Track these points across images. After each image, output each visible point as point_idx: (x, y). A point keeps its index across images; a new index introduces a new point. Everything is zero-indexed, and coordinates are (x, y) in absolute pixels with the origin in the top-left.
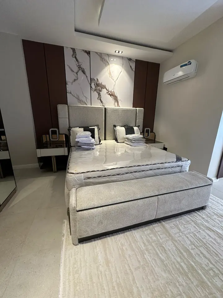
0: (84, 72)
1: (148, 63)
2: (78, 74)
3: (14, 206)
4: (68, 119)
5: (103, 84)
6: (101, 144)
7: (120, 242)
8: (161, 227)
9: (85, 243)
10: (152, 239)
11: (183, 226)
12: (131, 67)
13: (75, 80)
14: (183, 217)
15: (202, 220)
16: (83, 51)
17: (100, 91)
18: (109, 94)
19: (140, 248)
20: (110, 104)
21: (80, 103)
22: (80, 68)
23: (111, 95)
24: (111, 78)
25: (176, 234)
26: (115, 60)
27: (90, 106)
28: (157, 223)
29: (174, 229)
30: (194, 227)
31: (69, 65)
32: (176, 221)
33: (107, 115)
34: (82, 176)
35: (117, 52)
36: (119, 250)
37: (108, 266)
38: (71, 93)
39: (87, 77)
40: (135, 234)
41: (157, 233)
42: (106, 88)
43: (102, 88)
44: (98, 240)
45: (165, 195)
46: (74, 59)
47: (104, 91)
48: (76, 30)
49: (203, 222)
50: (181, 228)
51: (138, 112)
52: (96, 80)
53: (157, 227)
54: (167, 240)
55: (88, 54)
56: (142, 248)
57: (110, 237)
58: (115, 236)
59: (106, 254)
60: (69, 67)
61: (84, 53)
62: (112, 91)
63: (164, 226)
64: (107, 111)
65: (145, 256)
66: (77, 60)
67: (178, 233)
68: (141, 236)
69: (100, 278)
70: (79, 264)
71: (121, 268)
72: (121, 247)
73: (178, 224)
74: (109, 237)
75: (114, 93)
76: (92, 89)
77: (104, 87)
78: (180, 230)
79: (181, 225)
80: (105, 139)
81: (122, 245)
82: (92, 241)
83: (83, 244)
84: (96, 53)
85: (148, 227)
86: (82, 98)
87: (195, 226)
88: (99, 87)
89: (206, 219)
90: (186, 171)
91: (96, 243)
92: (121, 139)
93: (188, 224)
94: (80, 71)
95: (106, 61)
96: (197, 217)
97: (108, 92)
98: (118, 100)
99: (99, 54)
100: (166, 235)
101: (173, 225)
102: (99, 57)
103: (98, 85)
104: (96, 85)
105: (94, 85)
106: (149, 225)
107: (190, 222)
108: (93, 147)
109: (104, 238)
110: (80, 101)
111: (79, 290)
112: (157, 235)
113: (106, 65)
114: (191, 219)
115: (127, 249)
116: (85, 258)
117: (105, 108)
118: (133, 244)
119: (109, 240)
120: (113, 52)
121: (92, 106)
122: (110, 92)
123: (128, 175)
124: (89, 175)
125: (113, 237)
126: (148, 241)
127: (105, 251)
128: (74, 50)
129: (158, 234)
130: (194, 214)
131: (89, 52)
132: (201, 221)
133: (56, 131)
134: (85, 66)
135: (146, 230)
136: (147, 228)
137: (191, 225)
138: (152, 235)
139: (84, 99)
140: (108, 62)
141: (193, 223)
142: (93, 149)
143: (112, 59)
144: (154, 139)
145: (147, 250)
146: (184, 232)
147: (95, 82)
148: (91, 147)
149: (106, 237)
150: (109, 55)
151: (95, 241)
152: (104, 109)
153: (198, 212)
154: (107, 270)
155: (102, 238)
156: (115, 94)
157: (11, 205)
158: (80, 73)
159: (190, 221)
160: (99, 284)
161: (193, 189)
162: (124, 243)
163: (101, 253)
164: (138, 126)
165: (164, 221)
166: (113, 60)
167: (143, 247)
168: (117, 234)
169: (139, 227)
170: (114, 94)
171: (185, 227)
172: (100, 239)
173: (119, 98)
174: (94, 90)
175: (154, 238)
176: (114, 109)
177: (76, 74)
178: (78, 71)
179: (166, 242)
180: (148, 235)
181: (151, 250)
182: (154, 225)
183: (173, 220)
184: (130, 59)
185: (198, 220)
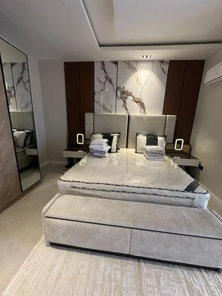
0: (111, 82)
1: (186, 61)
2: (105, 84)
3: (33, 194)
4: (92, 126)
5: (129, 91)
6: (118, 152)
7: (82, 262)
8: (135, 268)
9: (55, 248)
10: (115, 277)
11: (166, 281)
12: (163, 69)
13: (102, 90)
14: (175, 269)
15: (204, 288)
16: (111, 62)
17: (126, 98)
18: (135, 101)
19: (96, 280)
20: (135, 111)
21: (106, 111)
22: (108, 78)
23: (137, 102)
24: (139, 84)
25: (149, 286)
26: (146, 65)
27: (115, 114)
28: (135, 261)
29: (151, 279)
30: (184, 291)
31: (97, 77)
32: (161, 269)
33: (131, 122)
34: (68, 184)
35: (145, 56)
36: (75, 270)
37: (57, 281)
38: (98, 102)
39: (113, 86)
40: (101, 261)
41: (127, 272)
42: (132, 95)
43: (128, 95)
44: (66, 250)
45: (143, 231)
46: (103, 71)
47: (130, 98)
48: (100, 46)
49: (203, 291)
50: (161, 283)
51: (168, 119)
52: (122, 88)
53: (131, 265)
54: (133, 287)
55: (116, 65)
56: (98, 282)
57: (77, 253)
58: (82, 253)
59: (63, 268)
60: (98, 79)
61: (112, 64)
62: (139, 97)
63: (140, 269)
64: (130, 118)
65: (95, 292)
66: (105, 72)
67: (153, 286)
68: (106, 267)
69: (44, 289)
70: (38, 265)
71: (65, 291)
72: (79, 269)
73: (162, 275)
74: (77, 251)
75: (141, 99)
76: (117, 97)
77: (130, 94)
78: (159, 284)
79: (165, 278)
80: (127, 147)
81: (82, 267)
82: (60, 249)
83: (53, 247)
84: (124, 61)
85: (121, 260)
86: (107, 106)
87: (186, 289)
88: (125, 95)
89: (212, 289)
90: (201, 207)
91: (63, 252)
92: (140, 149)
93: (176, 282)
94: (108, 81)
95: (133, 68)
96: (198, 280)
97: (135, 99)
98: (146, 108)
99: (126, 62)
100: (136, 281)
101: (153, 272)
102: (126, 66)
103: (123, 93)
104: (122, 93)
105: (120, 93)
106: (123, 258)
107: (181, 280)
108: (104, 155)
109: (72, 250)
110: (105, 109)
111: (23, 288)
112: (125, 275)
113: (133, 72)
114: (185, 277)
115: (83, 274)
116: (46, 262)
117: (129, 116)
118: (92, 272)
119: (75, 254)
120: (140, 58)
121: (117, 114)
122: (136, 99)
123: (113, 193)
124: (75, 184)
125: (79, 254)
126: (110, 276)
127: (64, 264)
128: (103, 63)
129: (127, 275)
130: (197, 272)
131: (117, 62)
132: (201, 287)
133: (82, 136)
134: (113, 76)
135: (117, 263)
136: (119, 260)
137: (181, 285)
138: (118, 272)
139: (109, 108)
140: (136, 69)
141: (184, 284)
142: (105, 157)
143: (142, 65)
144: (189, 153)
145: (102, 286)
146: (163, 289)
147: (121, 90)
148: (102, 155)
149: (74, 251)
150: (137, 62)
151: (63, 249)
152: (127, 116)
153: (207, 272)
154: (53, 285)
155: (70, 250)
156: (142, 101)
157: (32, 193)
158: (108, 83)
159: (183, 279)
160: (39, 294)
161: (192, 237)
162: (85, 266)
163: (60, 264)
164: (165, 137)
165: (145, 262)
166: (144, 65)
167: (100, 281)
168: (85, 253)
169: (110, 255)
170: (140, 101)
171: (168, 283)
172: (68, 250)
173: (146, 105)
174: (119, 98)
175: (119, 277)
176: (138, 117)
177: (103, 85)
178: (106, 82)
179: (128, 290)
180: (115, 269)
181: (106, 289)
182: (129, 261)
183: (158, 266)
184: (162, 62)
185: (196, 283)
